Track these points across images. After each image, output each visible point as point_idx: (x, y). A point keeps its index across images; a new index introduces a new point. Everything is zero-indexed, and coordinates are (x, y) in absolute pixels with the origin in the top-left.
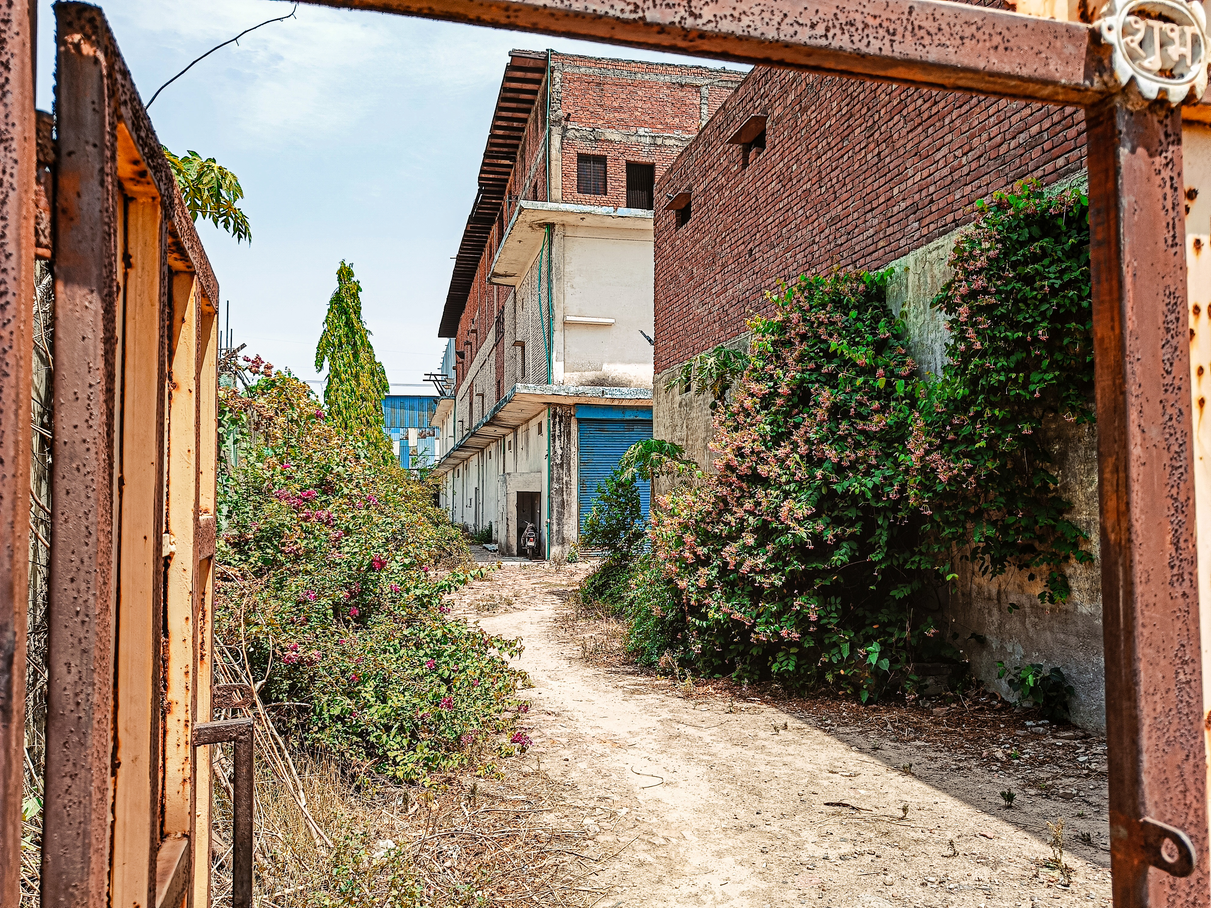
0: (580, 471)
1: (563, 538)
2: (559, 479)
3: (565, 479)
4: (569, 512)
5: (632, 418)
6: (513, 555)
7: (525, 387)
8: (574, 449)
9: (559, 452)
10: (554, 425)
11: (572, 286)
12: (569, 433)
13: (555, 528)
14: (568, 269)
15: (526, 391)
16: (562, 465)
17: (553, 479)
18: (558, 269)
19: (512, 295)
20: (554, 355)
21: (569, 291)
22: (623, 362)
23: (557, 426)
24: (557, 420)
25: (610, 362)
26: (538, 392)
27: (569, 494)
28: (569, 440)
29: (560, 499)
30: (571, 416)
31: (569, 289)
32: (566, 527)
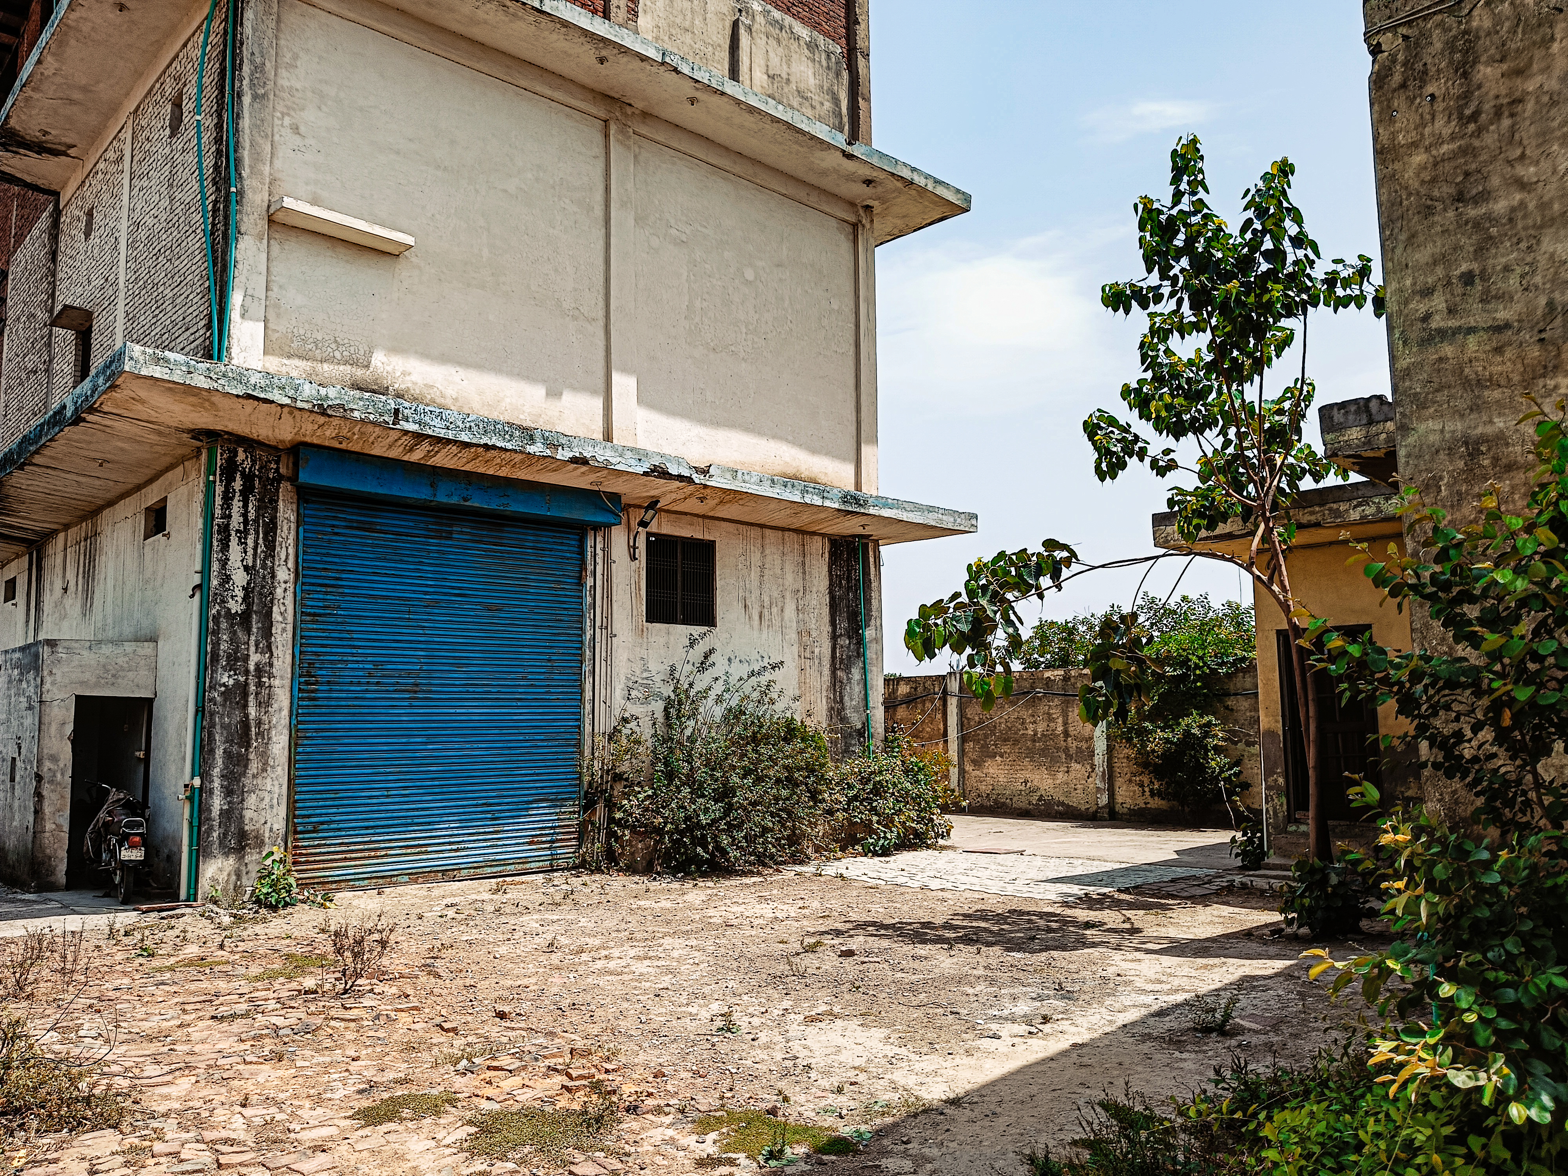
0: (300, 638)
1: (242, 835)
2: (237, 660)
3: (254, 658)
4: (264, 756)
5: (454, 500)
6: (53, 887)
7: (157, 360)
8: (283, 574)
9: (240, 578)
10: (227, 499)
11: (296, 129)
12: (271, 529)
13: (217, 803)
14: (285, 80)
15: (158, 372)
16: (245, 618)
17: (215, 658)
18: (258, 68)
19: (44, 221)
20: (236, 299)
21: (284, 137)
22: (426, 355)
23: (237, 505)
24: (238, 484)
25: (395, 349)
26: (200, 382)
27: (265, 704)
28: (271, 547)
29: (237, 716)
30: (280, 478)
31: (287, 132)
32: (251, 800)
